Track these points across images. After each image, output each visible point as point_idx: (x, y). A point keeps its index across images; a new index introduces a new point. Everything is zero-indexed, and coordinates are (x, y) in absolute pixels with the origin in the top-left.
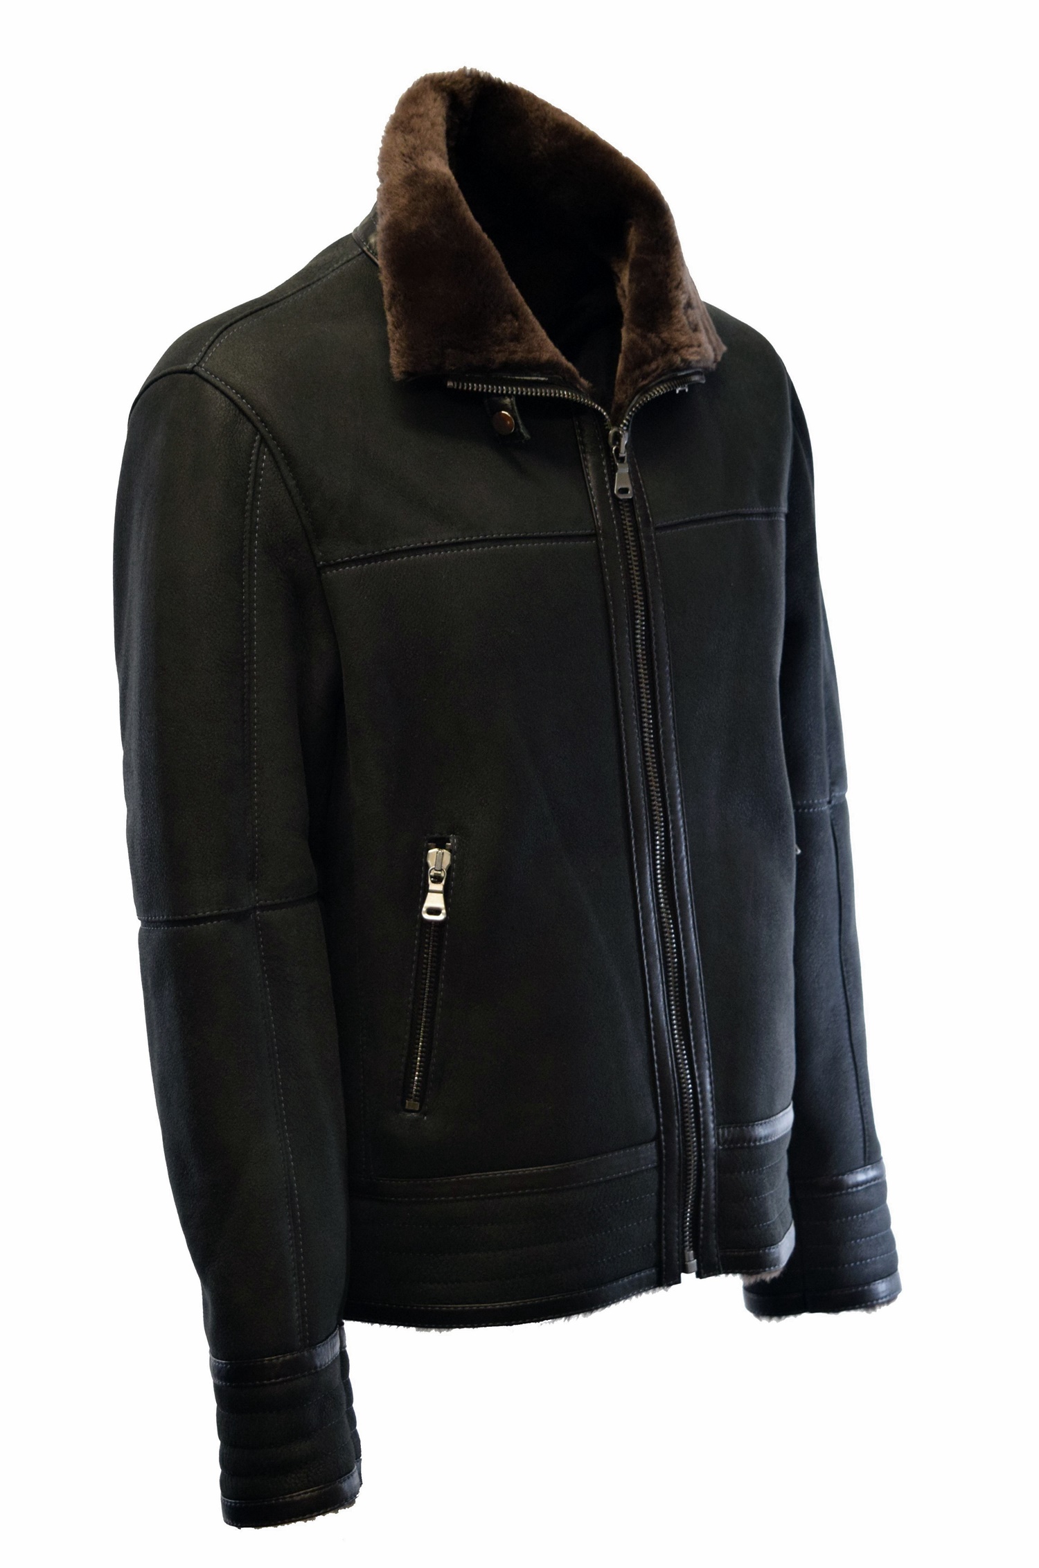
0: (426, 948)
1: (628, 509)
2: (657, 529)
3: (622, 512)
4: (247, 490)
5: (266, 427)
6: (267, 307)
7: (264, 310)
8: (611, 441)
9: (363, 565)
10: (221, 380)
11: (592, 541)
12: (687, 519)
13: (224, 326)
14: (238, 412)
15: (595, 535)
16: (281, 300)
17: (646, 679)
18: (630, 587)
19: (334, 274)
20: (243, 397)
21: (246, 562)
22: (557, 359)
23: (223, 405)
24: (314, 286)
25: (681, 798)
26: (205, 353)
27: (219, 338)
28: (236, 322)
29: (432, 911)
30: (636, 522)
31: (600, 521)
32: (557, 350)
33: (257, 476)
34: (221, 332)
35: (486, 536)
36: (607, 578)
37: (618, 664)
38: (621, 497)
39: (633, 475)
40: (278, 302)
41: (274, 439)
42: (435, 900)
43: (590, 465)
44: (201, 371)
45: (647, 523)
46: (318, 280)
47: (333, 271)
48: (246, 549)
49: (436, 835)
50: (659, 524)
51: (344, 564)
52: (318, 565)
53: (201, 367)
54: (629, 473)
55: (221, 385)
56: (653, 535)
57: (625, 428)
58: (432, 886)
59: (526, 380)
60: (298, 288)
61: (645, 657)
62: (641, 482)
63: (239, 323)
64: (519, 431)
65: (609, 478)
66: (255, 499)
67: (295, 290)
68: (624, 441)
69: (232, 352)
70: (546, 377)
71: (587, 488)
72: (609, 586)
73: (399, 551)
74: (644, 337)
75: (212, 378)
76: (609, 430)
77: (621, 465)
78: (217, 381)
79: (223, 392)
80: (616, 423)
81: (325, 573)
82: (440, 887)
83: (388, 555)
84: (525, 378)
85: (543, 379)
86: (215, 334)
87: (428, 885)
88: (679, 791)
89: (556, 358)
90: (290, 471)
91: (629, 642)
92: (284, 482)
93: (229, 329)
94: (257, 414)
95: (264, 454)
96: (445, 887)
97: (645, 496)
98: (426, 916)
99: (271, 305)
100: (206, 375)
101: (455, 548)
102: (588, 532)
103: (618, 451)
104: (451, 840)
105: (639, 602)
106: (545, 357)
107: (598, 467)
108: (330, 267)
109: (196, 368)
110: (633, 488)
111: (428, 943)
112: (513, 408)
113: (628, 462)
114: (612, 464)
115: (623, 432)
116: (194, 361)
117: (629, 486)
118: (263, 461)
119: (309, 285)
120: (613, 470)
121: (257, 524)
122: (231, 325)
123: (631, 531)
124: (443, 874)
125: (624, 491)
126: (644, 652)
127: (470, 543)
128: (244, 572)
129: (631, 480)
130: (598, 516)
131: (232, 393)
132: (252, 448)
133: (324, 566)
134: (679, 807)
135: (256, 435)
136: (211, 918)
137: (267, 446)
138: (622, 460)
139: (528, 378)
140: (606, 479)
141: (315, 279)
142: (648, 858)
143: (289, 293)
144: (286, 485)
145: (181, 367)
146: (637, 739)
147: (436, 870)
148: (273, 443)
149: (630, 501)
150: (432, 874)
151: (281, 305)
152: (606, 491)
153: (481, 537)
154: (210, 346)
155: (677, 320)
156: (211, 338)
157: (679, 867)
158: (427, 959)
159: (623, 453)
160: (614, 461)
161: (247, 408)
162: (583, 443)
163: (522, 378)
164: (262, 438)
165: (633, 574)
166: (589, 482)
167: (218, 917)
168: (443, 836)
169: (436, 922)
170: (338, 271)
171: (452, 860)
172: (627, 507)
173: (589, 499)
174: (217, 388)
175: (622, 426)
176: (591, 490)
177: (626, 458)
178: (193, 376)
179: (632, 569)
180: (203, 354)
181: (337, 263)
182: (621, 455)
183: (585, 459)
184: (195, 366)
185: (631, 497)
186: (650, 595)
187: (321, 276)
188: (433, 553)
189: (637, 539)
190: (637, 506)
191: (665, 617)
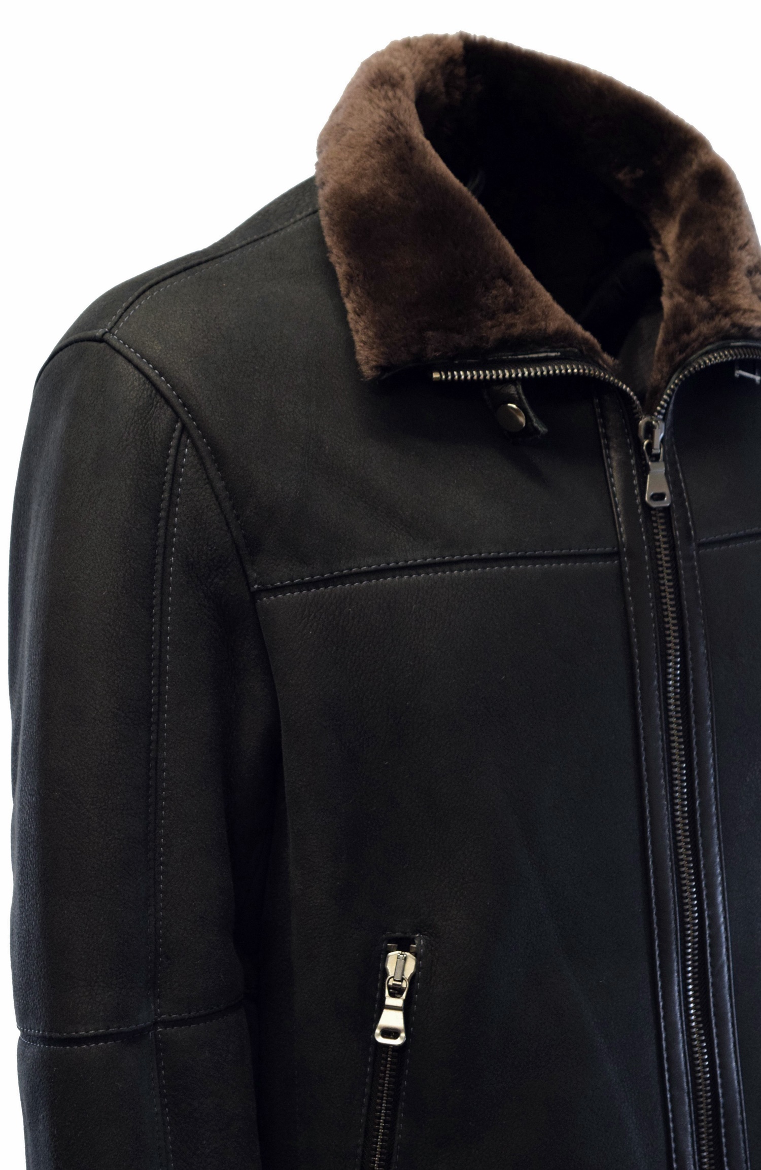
0: (380, 1078)
1: (662, 521)
2: (700, 545)
3: (655, 525)
4: (162, 492)
5: (189, 412)
6: (206, 261)
7: (203, 266)
8: (642, 433)
9: (309, 590)
10: (136, 352)
11: (614, 561)
12: (742, 533)
13: (147, 285)
14: (154, 392)
15: (617, 554)
16: (227, 253)
17: (679, 737)
18: (661, 619)
19: (295, 226)
20: (161, 375)
21: (157, 584)
22: (570, 328)
23: (136, 384)
24: (268, 240)
25: (723, 886)
26: (120, 317)
27: (140, 299)
28: (164, 279)
29: (390, 1033)
30: (673, 536)
31: (624, 536)
32: (569, 318)
33: (175, 474)
34: (144, 292)
35: (471, 555)
36: (632, 608)
37: (643, 718)
38: (655, 504)
39: (672, 477)
40: (221, 256)
41: (198, 427)
42: (392, 1019)
43: (614, 464)
44: (112, 339)
45: (688, 537)
46: (275, 232)
47: (294, 223)
48: (159, 567)
49: (398, 934)
50: (704, 539)
51: (283, 589)
52: (252, 589)
53: (113, 335)
54: (666, 474)
55: (136, 357)
56: (694, 553)
57: (661, 417)
58: (390, 1001)
59: (532, 358)
60: (249, 239)
61: (679, 709)
62: (683, 484)
63: (168, 281)
64: (532, 425)
65: (639, 480)
66: (171, 504)
67: (244, 242)
68: (659, 435)
69: (153, 316)
70: (558, 352)
71: (609, 493)
72: (633, 619)
73: (356, 574)
74: (691, 300)
75: (125, 349)
76: (639, 419)
77: (655, 464)
78: (130, 353)
79: (137, 367)
80: (650, 412)
81: (261, 600)
82: (399, 1002)
83: (342, 579)
84: (531, 356)
85: (553, 354)
86: (136, 294)
87: (384, 999)
88: (720, 878)
89: (567, 327)
90: (218, 470)
91: (659, 690)
92: (209, 481)
93: (155, 288)
94: (178, 397)
95: (186, 447)
96: (405, 1001)
97: (687, 504)
98: (381, 1040)
99: (213, 259)
100: (119, 345)
101: (430, 570)
102: (608, 549)
103: (650, 446)
104: (416, 942)
105: (673, 640)
106: (552, 326)
107: (625, 466)
108: (291, 218)
109: (107, 336)
110: (671, 493)
111: (384, 1072)
112: (520, 398)
113: (664, 460)
114: (644, 462)
115: (657, 422)
116: (106, 326)
117: (665, 489)
118: (184, 456)
119: (262, 238)
120: (644, 471)
121: (174, 535)
122: (157, 283)
123: (665, 549)
124: (405, 985)
125: (659, 497)
126: (678, 703)
127: (451, 563)
128: (155, 597)
129: (668, 482)
130: (622, 530)
131: (148, 369)
132: (171, 439)
133: (259, 591)
134: (720, 898)
135: (177, 422)
136: (96, 1039)
137: (189, 436)
138: (656, 458)
139: (535, 356)
140: (635, 482)
141: (272, 230)
142: (675, 964)
143: (238, 245)
144: (213, 488)
145: (90, 333)
146: (665, 812)
147: (395, 980)
148: (196, 434)
149: (667, 510)
150: (391, 982)
151: (225, 260)
152: (635, 497)
153: (465, 556)
154: (127, 308)
155: (734, 281)
156: (131, 299)
157: (717, 974)
158: (382, 1092)
159: (657, 449)
160: (645, 459)
161: (165, 387)
162: (606, 437)
163: (527, 356)
164: (184, 428)
165: (666, 604)
166: (613, 485)
167: (105, 1038)
168: (407, 935)
169: (395, 1047)
170: (301, 224)
171: (417, 967)
172: (661, 518)
173: (612, 506)
174: (130, 361)
175: (656, 414)
176: (615, 497)
177: (661, 455)
178: (102, 345)
179: (665, 597)
180: (117, 317)
181: (301, 213)
182: (654, 452)
183: (609, 456)
184: (106, 332)
185: (668, 505)
186: (688, 632)
187: (279, 227)
188: (402, 576)
189: (674, 558)
190: (675, 516)
191: (707, 659)
